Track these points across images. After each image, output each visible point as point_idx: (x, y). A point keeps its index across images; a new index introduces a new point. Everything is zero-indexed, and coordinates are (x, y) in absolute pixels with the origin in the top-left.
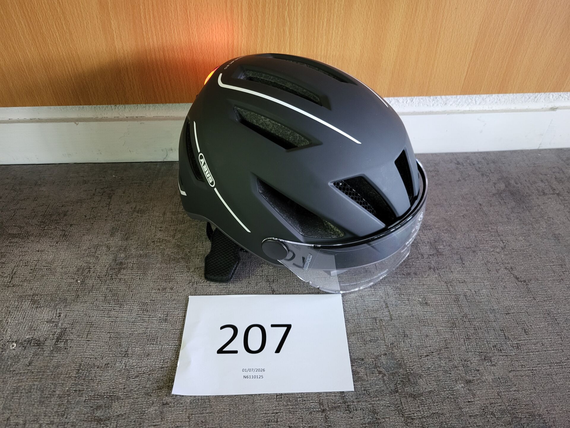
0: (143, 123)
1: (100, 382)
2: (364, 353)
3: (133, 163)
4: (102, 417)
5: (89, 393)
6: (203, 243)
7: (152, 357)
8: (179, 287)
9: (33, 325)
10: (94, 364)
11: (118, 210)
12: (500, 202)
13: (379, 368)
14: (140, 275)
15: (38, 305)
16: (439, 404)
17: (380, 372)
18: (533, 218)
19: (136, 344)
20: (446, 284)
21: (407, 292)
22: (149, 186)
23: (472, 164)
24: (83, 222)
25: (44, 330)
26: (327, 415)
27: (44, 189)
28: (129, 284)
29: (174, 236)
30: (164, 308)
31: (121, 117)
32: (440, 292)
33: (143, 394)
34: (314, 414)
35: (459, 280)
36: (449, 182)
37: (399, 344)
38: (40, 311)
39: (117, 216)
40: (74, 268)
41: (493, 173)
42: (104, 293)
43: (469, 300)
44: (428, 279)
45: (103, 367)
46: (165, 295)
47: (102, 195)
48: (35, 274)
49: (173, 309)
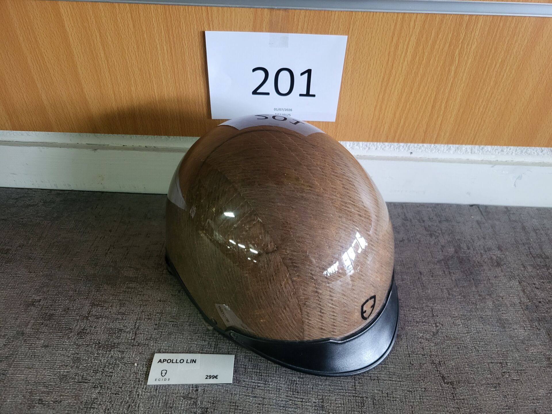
48: (161, 331)
49: (328, 392)
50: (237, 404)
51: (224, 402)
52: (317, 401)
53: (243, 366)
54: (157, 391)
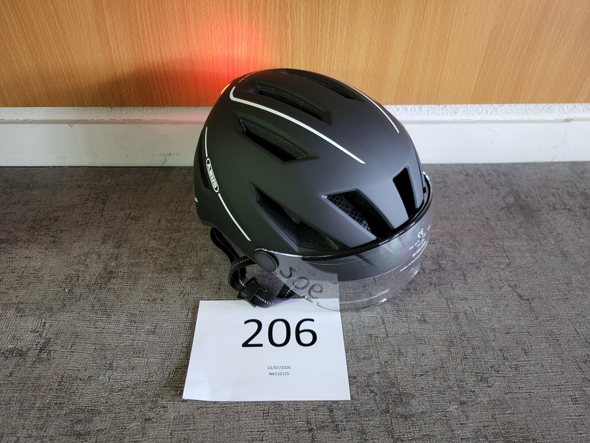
0: (140, 127)
1: (82, 395)
2: (357, 371)
3: (130, 168)
4: (82, 432)
5: (70, 406)
6: (197, 252)
7: (138, 370)
8: (170, 298)
9: (16, 334)
10: (77, 376)
11: (112, 216)
12: (507, 216)
13: (372, 387)
14: (130, 285)
15: (23, 313)
16: (431, 425)
17: (372, 391)
18: (541, 234)
19: (122, 356)
20: (446, 301)
21: (406, 308)
22: (145, 192)
23: (482, 176)
24: (74, 228)
25: (28, 340)
26: (314, 434)
27: (35, 193)
28: (118, 293)
29: (167, 245)
30: (152, 320)
31: (117, 120)
32: (439, 309)
33: (125, 408)
34: (300, 433)
35: (460, 297)
36: (457, 194)
37: (394, 362)
38: (25, 320)
39: (110, 223)
40: (63, 276)
41: (504, 186)
42: (92, 303)
43: (469, 318)
44: (428, 295)
45: (86, 380)
46: (154, 306)
47: (96, 200)
48: (22, 281)
49: (162, 321)
50: (78, 334)
51: (67, 333)
52: (151, 328)
53: (91, 305)
54: (8, 328)
